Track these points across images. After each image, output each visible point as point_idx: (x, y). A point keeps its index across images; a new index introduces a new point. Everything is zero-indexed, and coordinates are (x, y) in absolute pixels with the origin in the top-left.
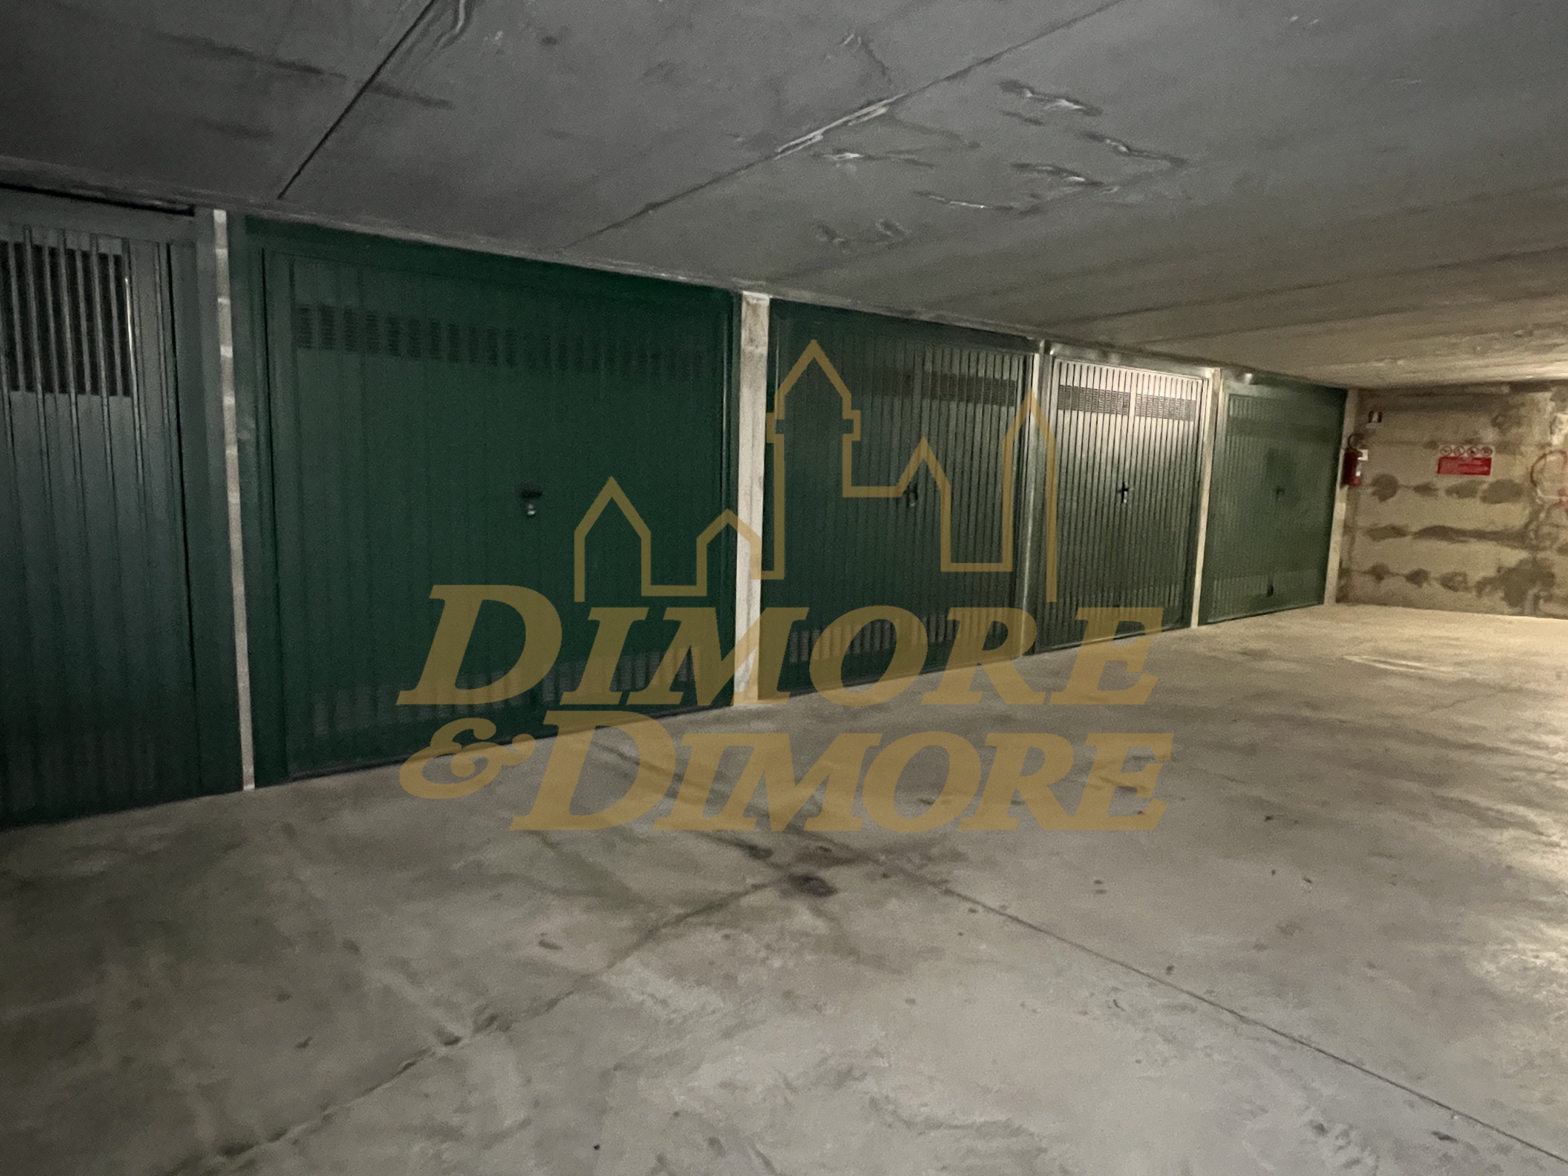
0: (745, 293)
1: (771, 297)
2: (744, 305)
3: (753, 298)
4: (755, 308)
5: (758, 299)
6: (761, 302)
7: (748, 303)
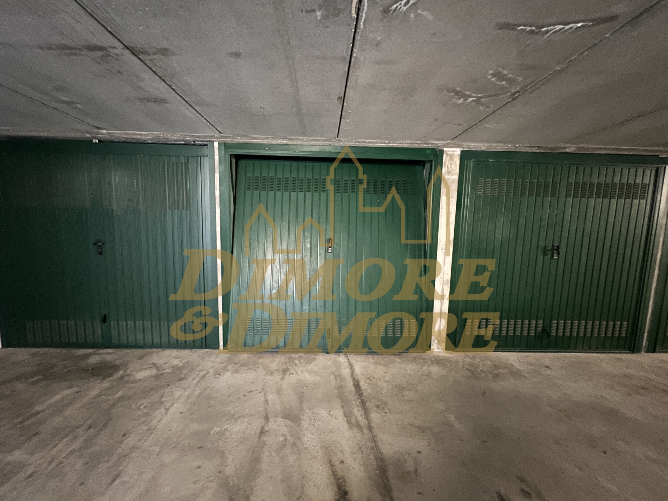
0: (445, 149)
1: (462, 149)
2: (445, 156)
3: (450, 151)
4: (451, 157)
5: (453, 151)
6: (455, 153)
7: (447, 154)
